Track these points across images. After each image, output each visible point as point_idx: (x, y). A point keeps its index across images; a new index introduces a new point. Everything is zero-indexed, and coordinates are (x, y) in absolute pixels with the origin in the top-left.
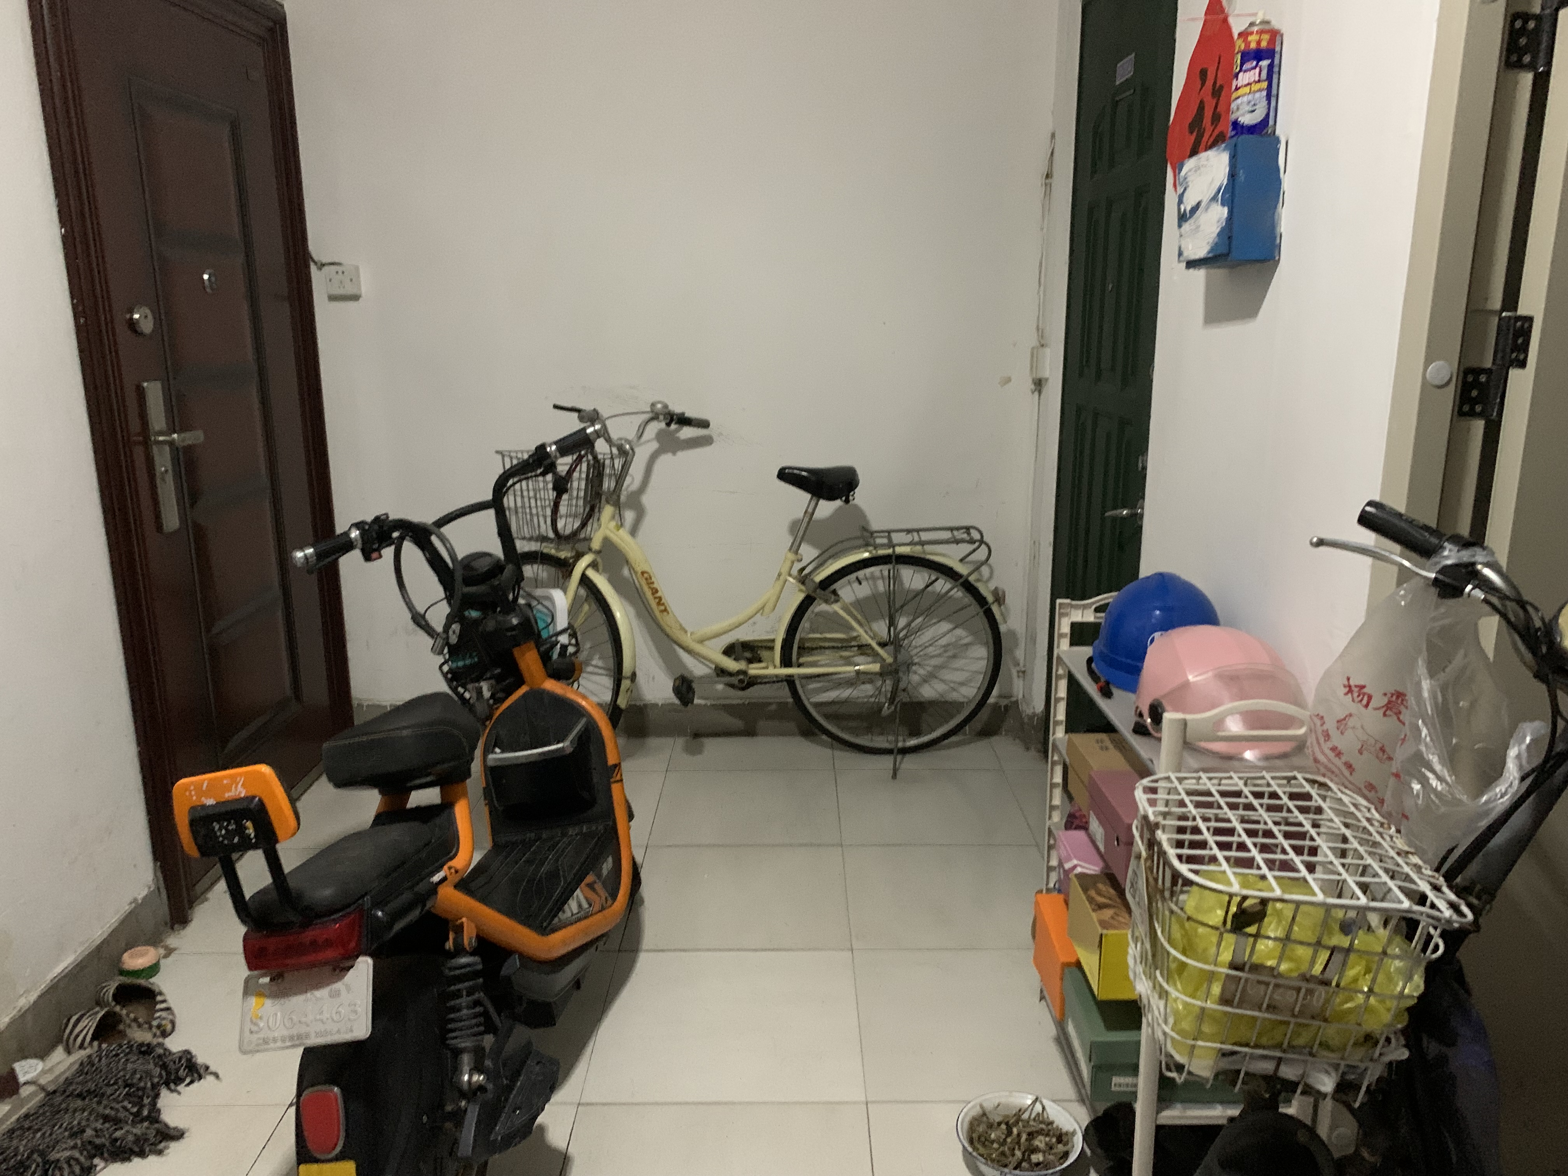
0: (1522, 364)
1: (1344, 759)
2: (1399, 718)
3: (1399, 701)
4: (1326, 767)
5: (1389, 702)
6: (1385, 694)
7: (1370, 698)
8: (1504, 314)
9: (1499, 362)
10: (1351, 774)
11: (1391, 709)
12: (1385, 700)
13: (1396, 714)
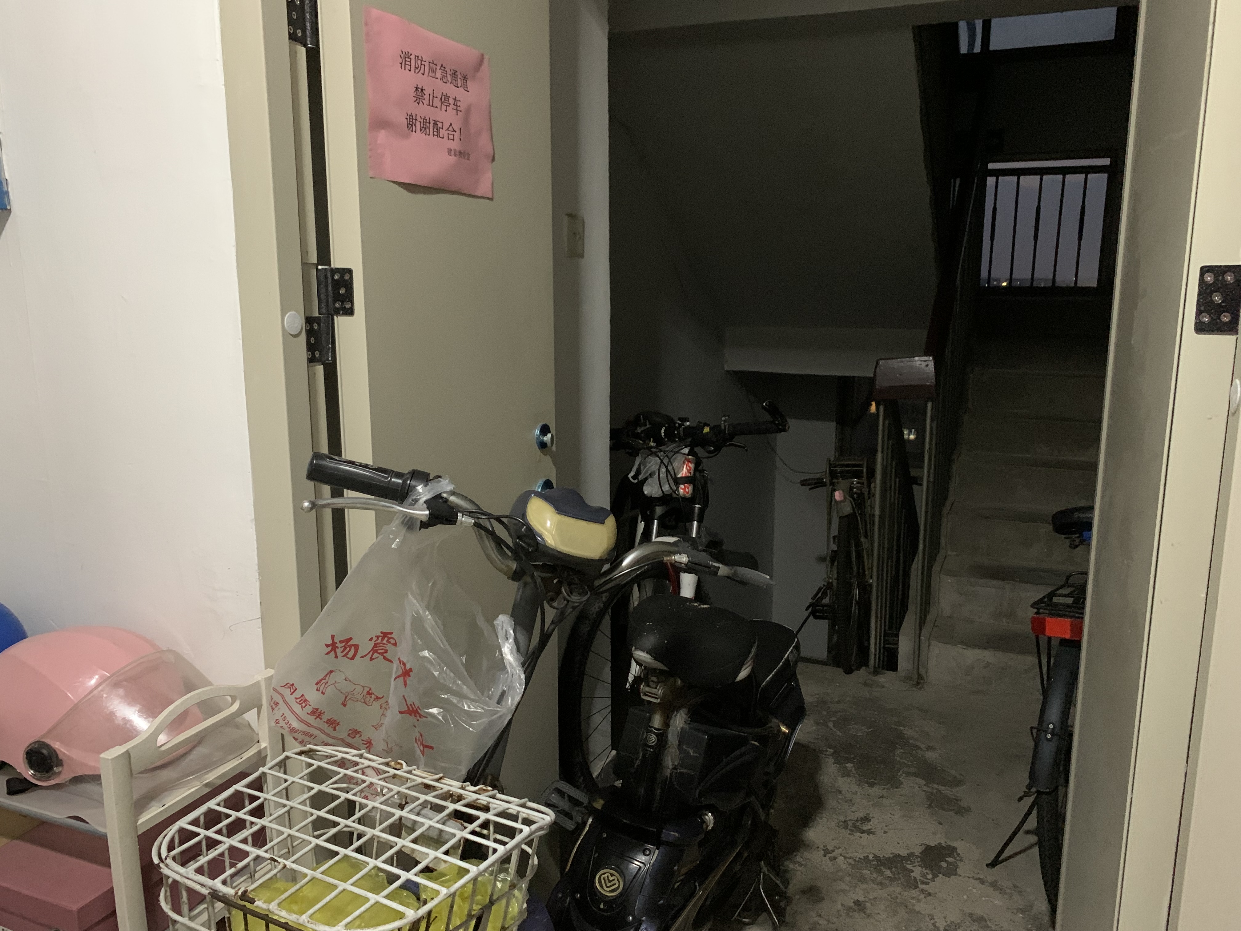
0: (350, 312)
1: (325, 717)
2: (385, 658)
3: (385, 641)
4: (305, 734)
5: (376, 645)
6: (371, 640)
7: (357, 647)
8: (320, 267)
9: (324, 310)
10: (335, 729)
11: (376, 651)
12: (371, 645)
13: (381, 654)
